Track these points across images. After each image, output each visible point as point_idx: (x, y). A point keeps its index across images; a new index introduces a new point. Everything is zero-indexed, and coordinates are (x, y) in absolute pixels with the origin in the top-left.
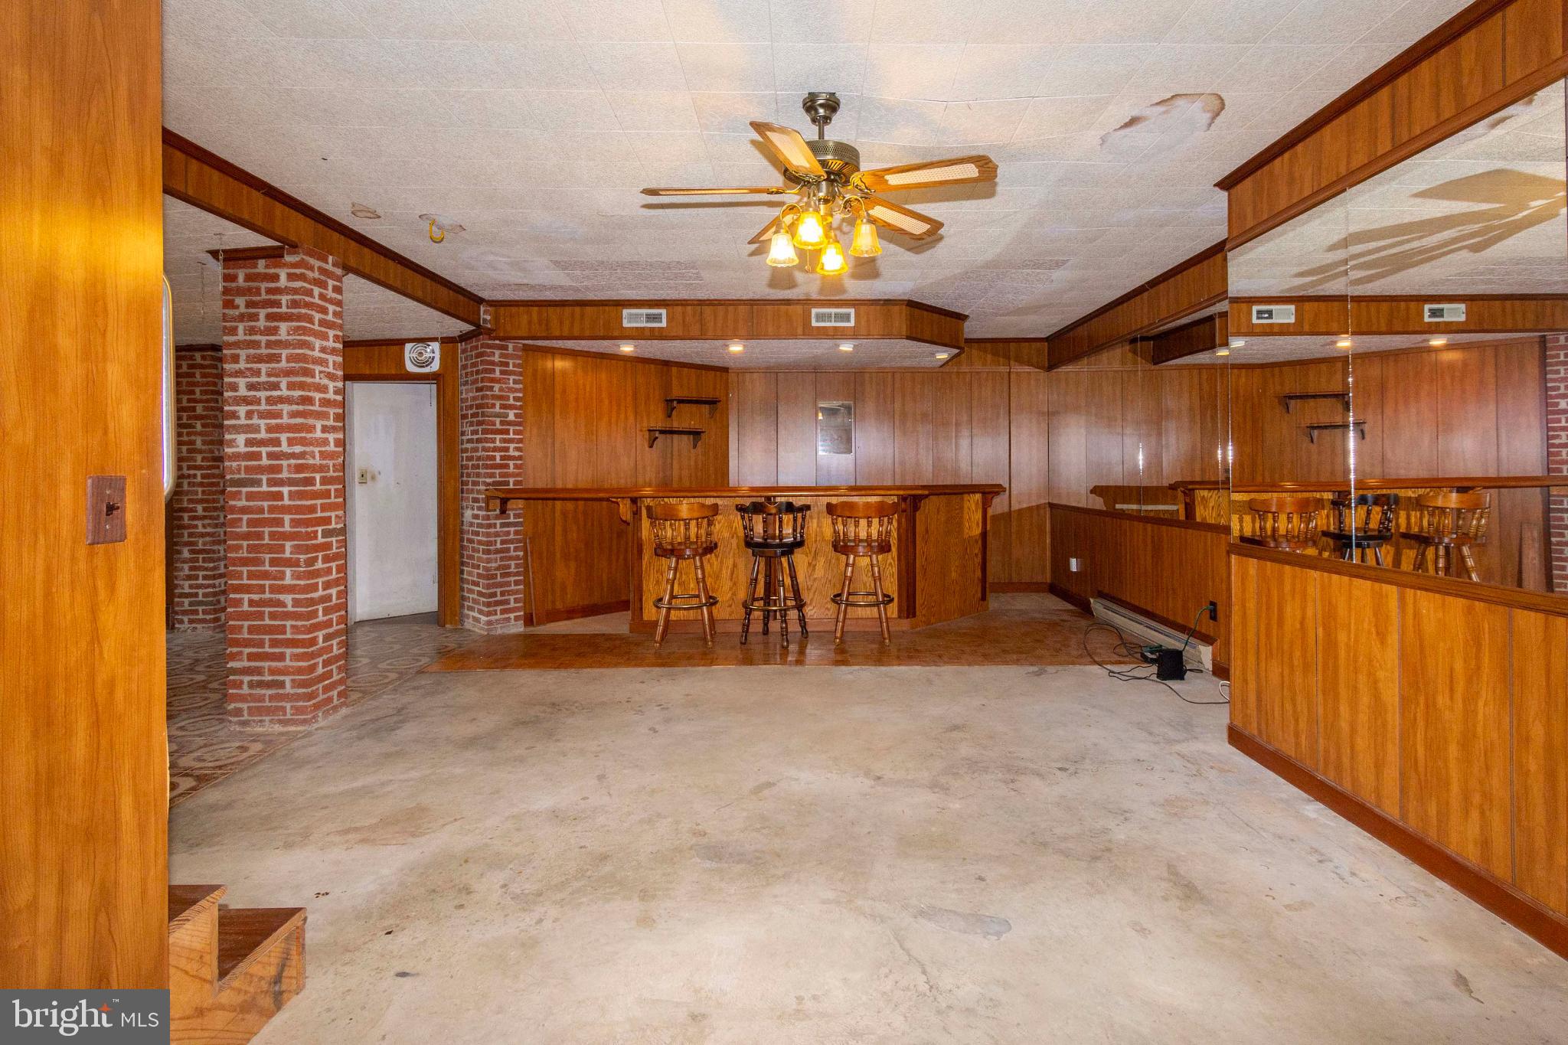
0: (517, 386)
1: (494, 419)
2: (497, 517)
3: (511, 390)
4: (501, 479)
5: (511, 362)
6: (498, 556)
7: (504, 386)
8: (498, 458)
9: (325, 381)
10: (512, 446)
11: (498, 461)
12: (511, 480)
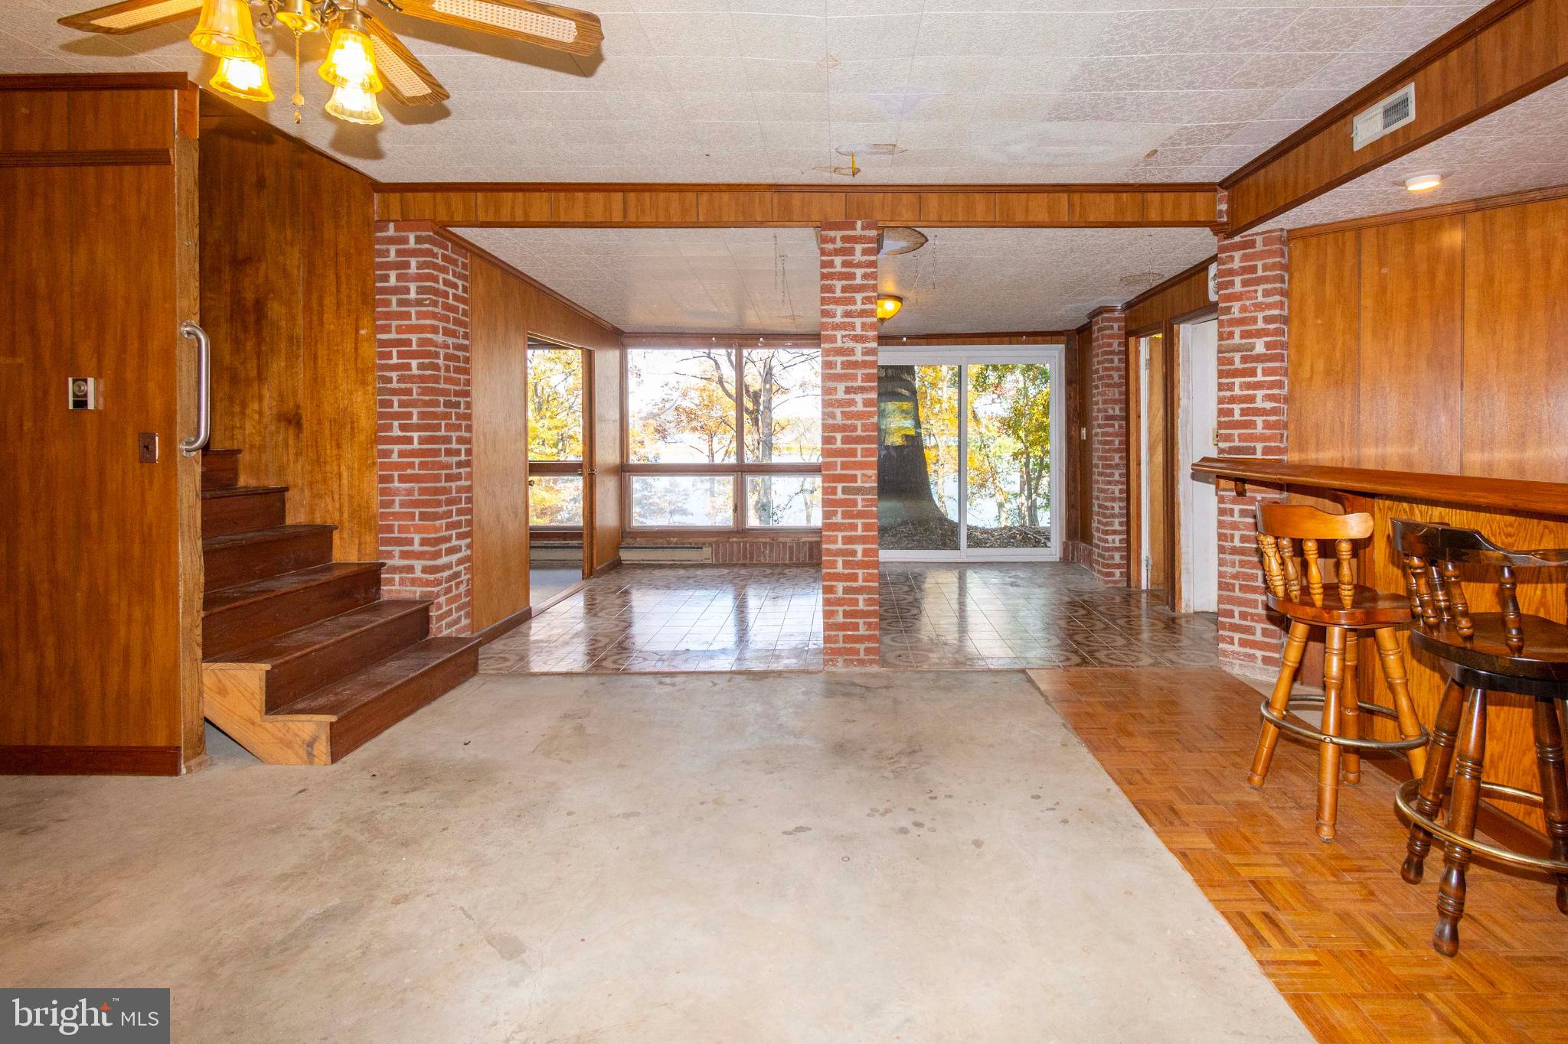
0: (1271, 300)
1: (1231, 354)
2: (1234, 502)
3: (1259, 307)
4: (1241, 444)
5: (1259, 264)
6: (1237, 558)
7: (1248, 303)
8: (1237, 413)
9: (851, 344)
10: (1260, 394)
11: (1237, 417)
12: (1259, 446)
